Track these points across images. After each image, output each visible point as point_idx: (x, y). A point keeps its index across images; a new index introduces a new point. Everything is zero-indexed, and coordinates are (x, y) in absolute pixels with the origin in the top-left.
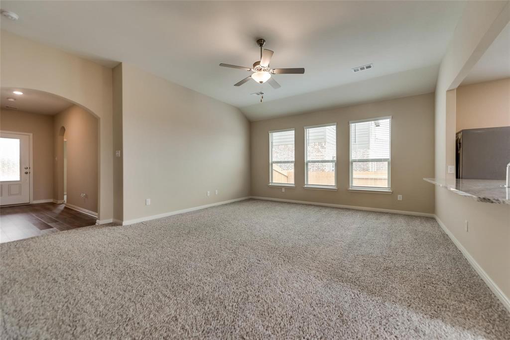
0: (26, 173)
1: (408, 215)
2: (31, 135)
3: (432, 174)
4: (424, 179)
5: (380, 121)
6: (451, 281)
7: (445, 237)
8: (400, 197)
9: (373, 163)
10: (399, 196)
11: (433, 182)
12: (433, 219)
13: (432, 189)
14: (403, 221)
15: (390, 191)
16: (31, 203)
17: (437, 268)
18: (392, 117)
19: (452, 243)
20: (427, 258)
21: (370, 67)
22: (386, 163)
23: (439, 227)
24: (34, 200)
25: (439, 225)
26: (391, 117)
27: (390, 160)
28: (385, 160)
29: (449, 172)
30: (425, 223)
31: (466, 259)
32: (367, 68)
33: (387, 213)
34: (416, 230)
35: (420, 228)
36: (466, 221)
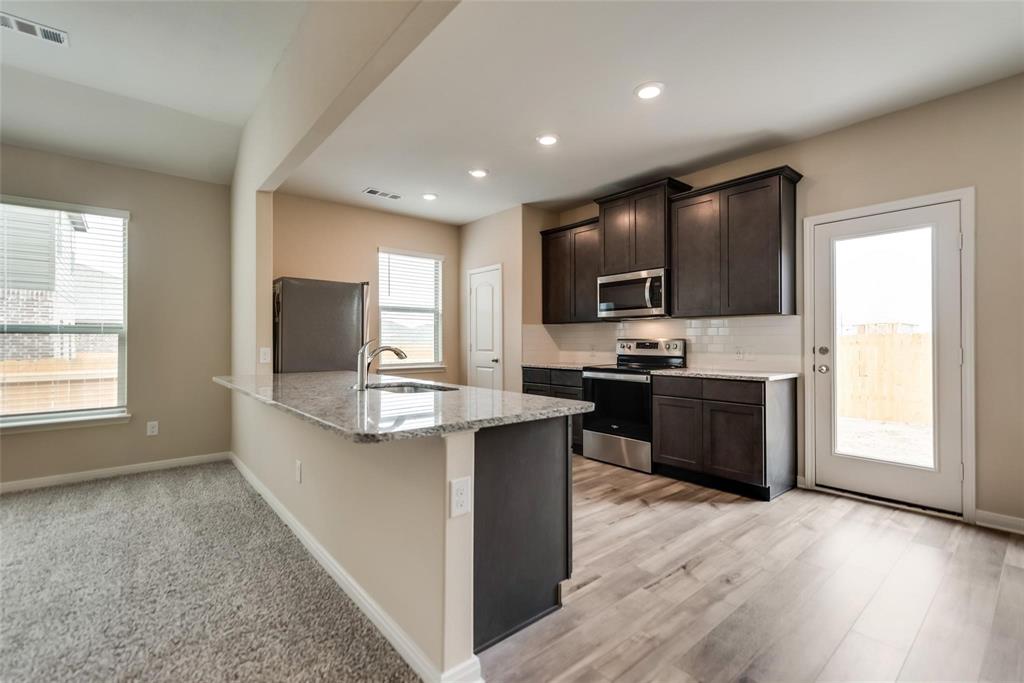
1: (173, 470)
3: (226, 364)
4: (214, 379)
5: (90, 219)
6: (285, 618)
7: (257, 501)
8: (152, 427)
9: (66, 337)
10: (150, 424)
11: (229, 386)
12: (228, 463)
13: (227, 399)
14: (161, 491)
15: (125, 415)
17: (254, 596)
18: (131, 215)
19: (271, 512)
20: (231, 578)
21: (56, 38)
22: (114, 338)
23: (242, 479)
25: (242, 476)
26: (127, 214)
27: (125, 329)
28: (109, 330)
29: (261, 361)
30: (213, 479)
31: (299, 541)
32: (47, 35)
33: (114, 479)
34: (197, 507)
35: (205, 497)
36: (298, 463)
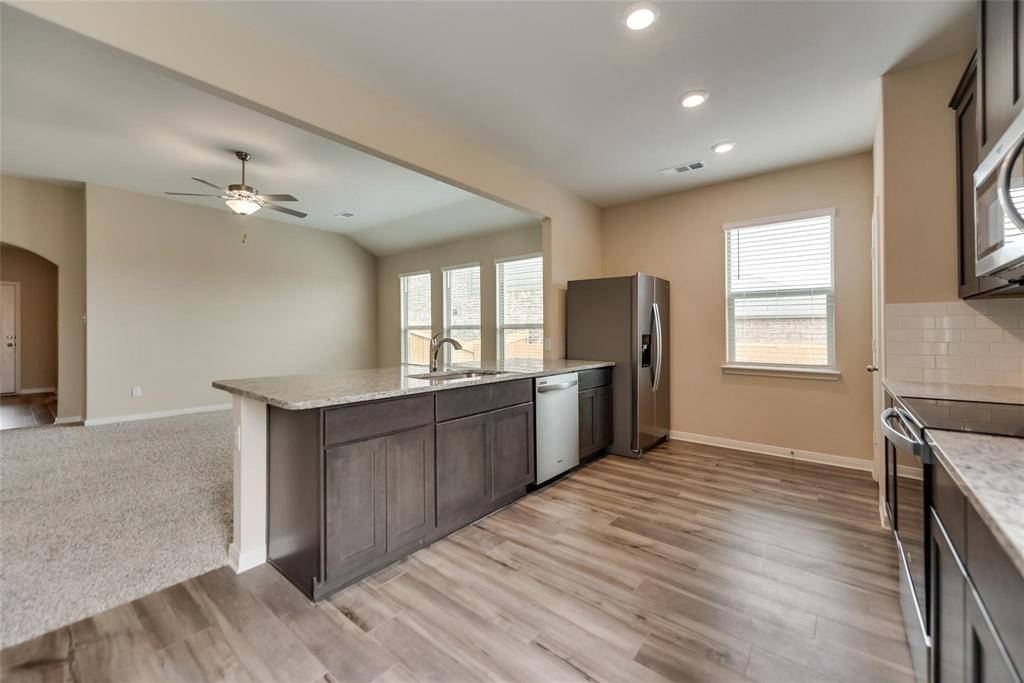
0: (10, 345)
2: (18, 284)
16: (17, 393)
24: (21, 388)
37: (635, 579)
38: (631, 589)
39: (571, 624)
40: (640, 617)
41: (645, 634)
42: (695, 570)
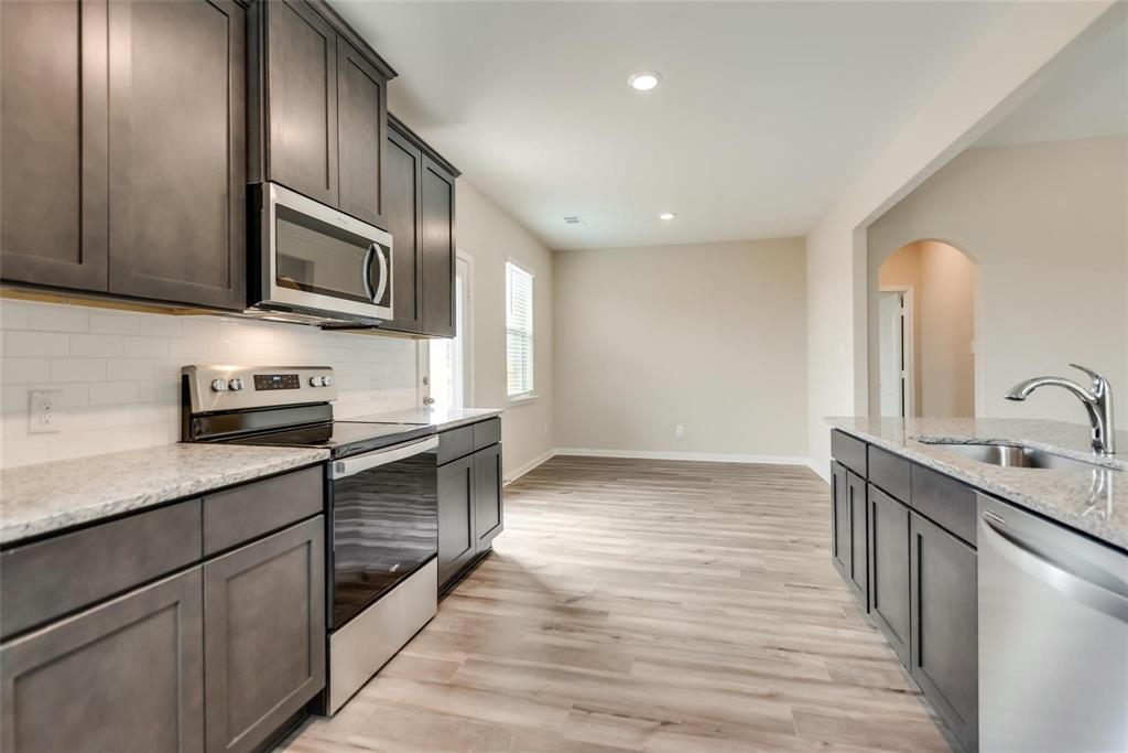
37: (640, 671)
38: (638, 659)
39: (667, 619)
40: (617, 637)
41: (608, 627)
42: (574, 707)
